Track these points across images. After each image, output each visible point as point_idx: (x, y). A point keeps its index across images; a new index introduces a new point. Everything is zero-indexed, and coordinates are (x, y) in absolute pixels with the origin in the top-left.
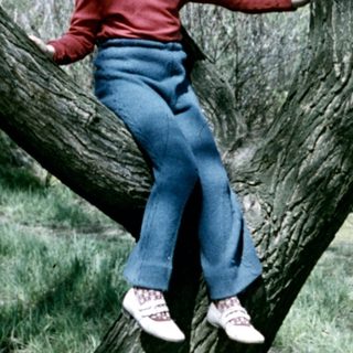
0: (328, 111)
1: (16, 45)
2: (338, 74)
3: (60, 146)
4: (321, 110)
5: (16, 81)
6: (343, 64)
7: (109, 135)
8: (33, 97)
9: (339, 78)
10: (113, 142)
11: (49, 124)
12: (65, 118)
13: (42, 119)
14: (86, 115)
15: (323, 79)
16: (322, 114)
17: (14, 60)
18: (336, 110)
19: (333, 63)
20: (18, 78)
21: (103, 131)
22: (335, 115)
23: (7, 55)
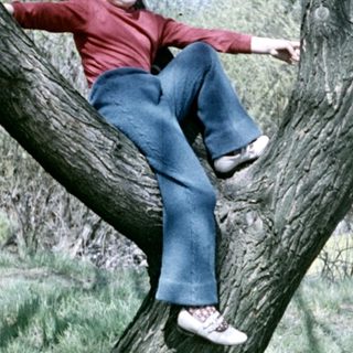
0: (321, 135)
1: (50, 79)
2: (330, 102)
3: (89, 170)
4: (315, 135)
5: (51, 113)
6: (335, 93)
7: (130, 160)
8: (65, 127)
9: (331, 106)
10: (133, 167)
11: (80, 151)
12: (93, 146)
13: (73, 146)
14: (111, 143)
15: (316, 107)
16: (315, 138)
17: (49, 93)
18: (329, 134)
19: (326, 93)
20: (52, 109)
21: (125, 156)
22: (328, 139)
23: (42, 88)
